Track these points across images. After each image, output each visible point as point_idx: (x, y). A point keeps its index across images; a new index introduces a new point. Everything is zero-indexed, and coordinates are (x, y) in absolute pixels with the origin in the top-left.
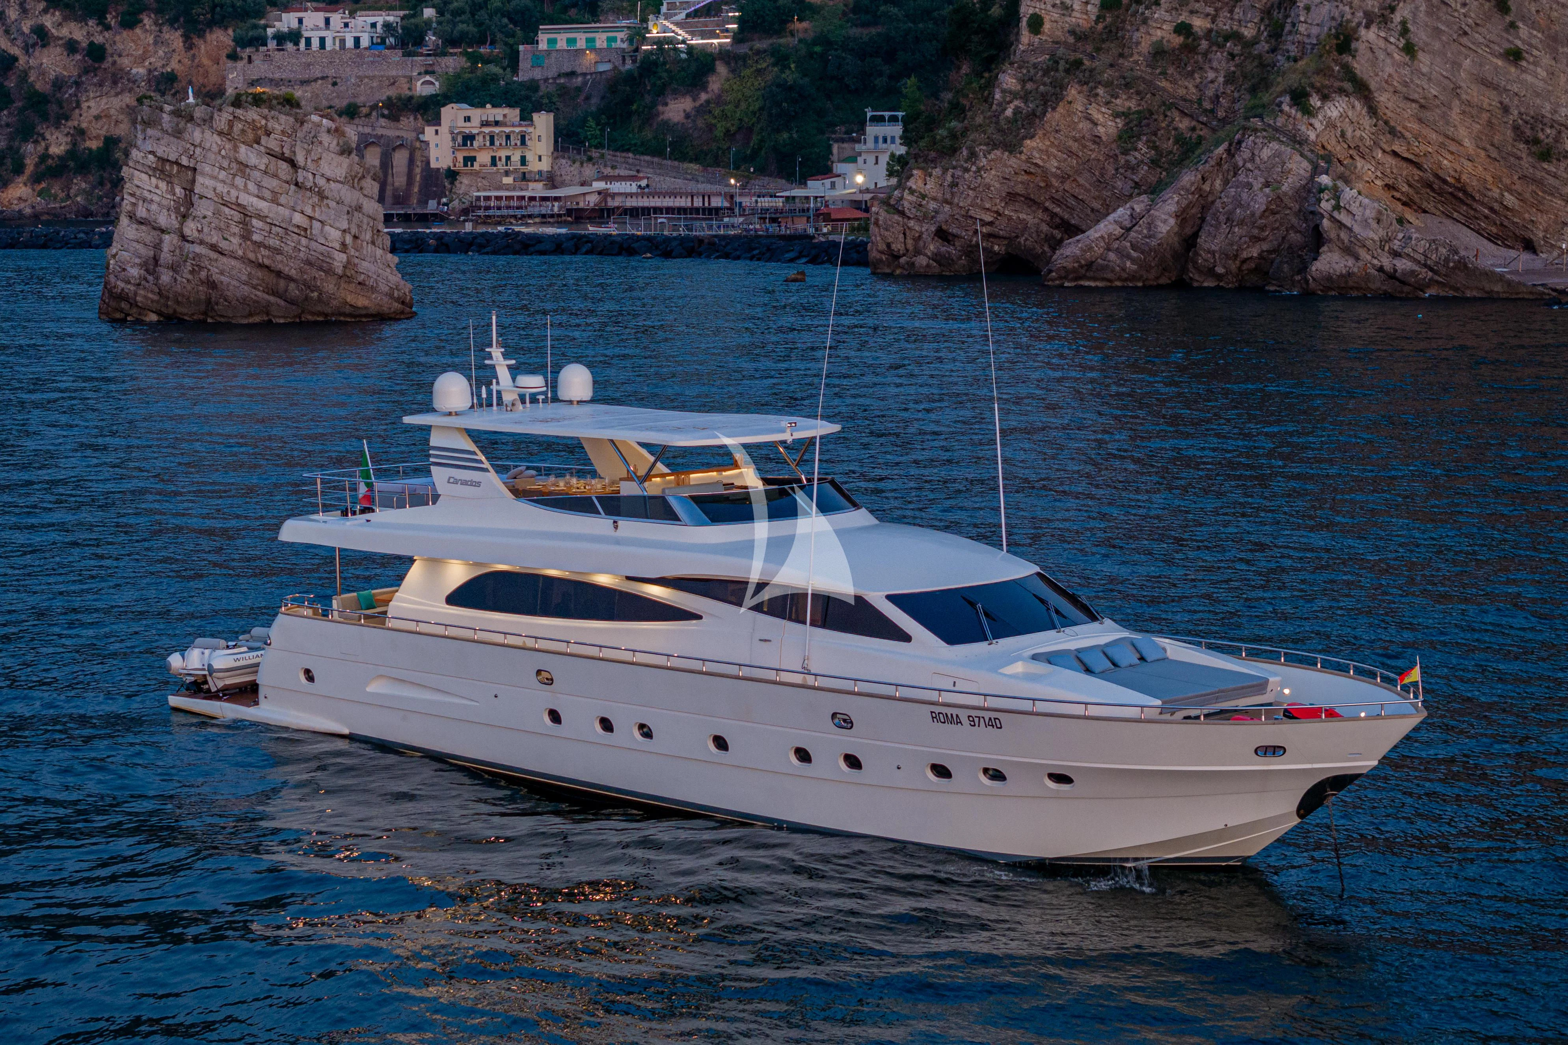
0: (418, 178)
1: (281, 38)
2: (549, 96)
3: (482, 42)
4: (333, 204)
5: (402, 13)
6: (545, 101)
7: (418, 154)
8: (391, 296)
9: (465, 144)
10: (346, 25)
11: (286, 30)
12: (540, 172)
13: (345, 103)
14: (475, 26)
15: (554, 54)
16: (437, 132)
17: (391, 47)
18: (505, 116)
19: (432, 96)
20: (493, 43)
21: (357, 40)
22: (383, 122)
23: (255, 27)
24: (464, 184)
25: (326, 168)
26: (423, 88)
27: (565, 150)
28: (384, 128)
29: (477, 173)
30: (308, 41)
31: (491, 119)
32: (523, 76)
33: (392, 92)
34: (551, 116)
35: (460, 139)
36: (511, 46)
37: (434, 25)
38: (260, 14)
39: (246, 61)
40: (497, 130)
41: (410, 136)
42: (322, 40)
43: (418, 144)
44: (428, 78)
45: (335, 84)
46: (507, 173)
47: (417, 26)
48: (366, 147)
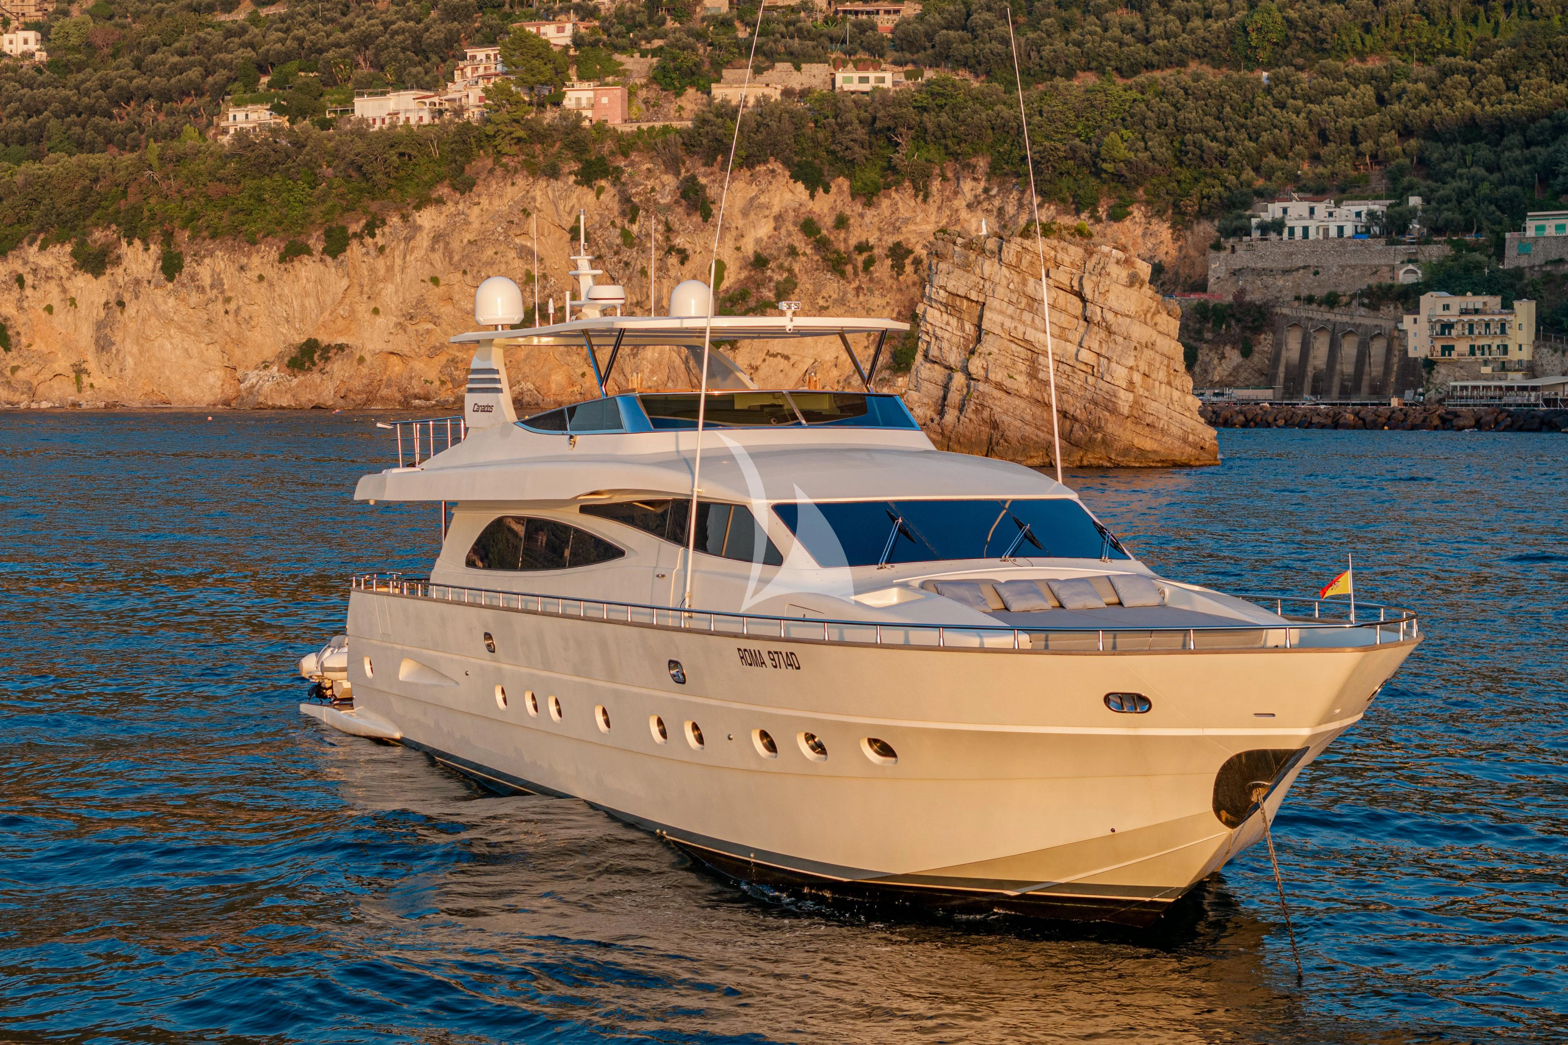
0: (1395, 368)
1: (1265, 228)
2: (1533, 284)
3: (1468, 230)
4: (1120, 339)
5: (1388, 202)
6: (1529, 289)
7: (1396, 343)
8: (1185, 441)
9: (1443, 333)
10: (1331, 214)
11: (1269, 219)
12: (1520, 362)
13: (1325, 292)
14: (1461, 213)
15: (1542, 241)
16: (1415, 321)
17: (1375, 236)
18: (1485, 304)
19: (1414, 284)
20: (1479, 230)
21: (1341, 229)
22: (1363, 311)
23: (1240, 217)
24: (1441, 374)
25: (1113, 301)
26: (1405, 277)
27: (1546, 338)
28: (1363, 317)
29: (1454, 363)
30: (1292, 230)
31: (1471, 307)
32: (1508, 264)
33: (1373, 281)
34: (1533, 304)
35: (1438, 328)
36: (1498, 234)
37: (1419, 213)
38: (1247, 205)
39: (1229, 251)
40: (1476, 318)
41: (1387, 325)
42: (1306, 230)
43: (1396, 334)
44: (1411, 267)
45: (1316, 273)
46: (1486, 363)
47: (1400, 214)
48: (1343, 336)
